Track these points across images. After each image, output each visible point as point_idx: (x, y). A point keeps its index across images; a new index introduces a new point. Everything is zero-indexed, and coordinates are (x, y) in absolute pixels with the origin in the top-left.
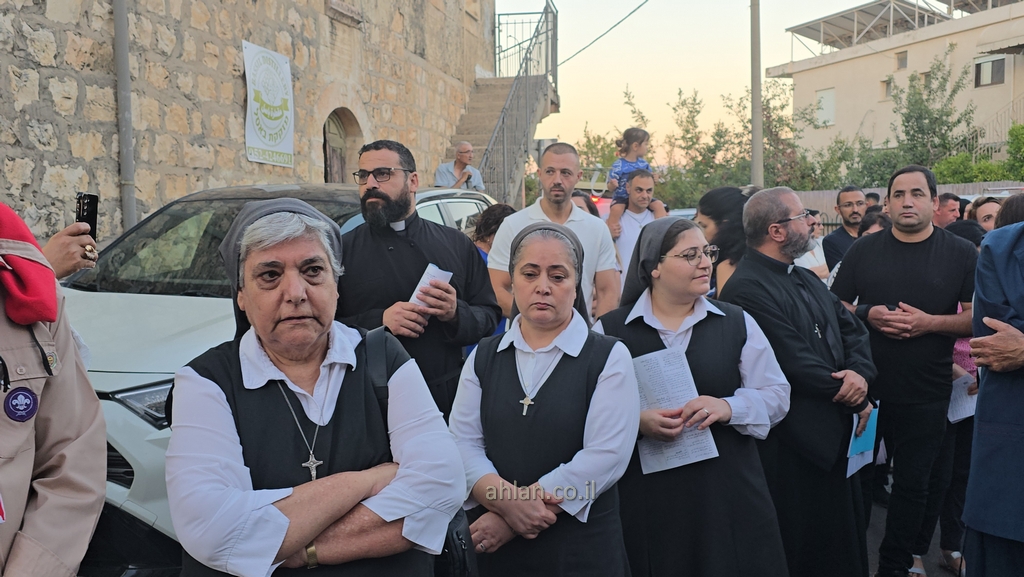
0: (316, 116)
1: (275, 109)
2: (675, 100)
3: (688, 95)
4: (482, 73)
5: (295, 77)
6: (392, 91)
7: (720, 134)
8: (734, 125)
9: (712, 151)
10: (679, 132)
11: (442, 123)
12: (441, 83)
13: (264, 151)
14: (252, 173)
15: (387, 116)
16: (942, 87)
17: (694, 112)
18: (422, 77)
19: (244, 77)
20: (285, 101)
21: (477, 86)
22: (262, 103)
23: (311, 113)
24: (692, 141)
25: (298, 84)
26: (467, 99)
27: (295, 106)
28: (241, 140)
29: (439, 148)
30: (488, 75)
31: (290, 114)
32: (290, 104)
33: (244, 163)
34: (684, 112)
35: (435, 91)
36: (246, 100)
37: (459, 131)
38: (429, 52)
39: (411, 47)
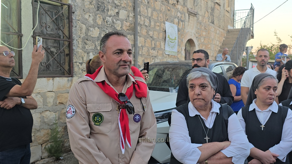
0: (183, 41)
1: (173, 39)
4: (230, 27)
5: (179, 31)
6: (204, 33)
11: (218, 42)
12: (218, 31)
13: (170, 51)
14: (166, 57)
15: (202, 41)
18: (213, 29)
19: (165, 31)
20: (176, 37)
21: (229, 31)
22: (170, 38)
23: (182, 41)
25: (179, 33)
26: (225, 35)
27: (178, 39)
28: (164, 48)
29: (217, 49)
30: (232, 28)
31: (177, 41)
32: (177, 38)
33: (164, 54)
35: (216, 33)
36: (166, 38)
37: (223, 44)
38: (215, 22)
39: (210, 21)
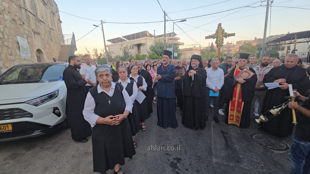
0: (34, 50)
1: (26, 49)
2: (93, 49)
3: (95, 49)
4: (62, 44)
5: (29, 43)
6: (47, 46)
7: (101, 54)
8: (103, 53)
9: (100, 56)
10: (95, 54)
11: (57, 52)
12: (56, 45)
13: (25, 57)
14: (23, 61)
15: (47, 50)
16: (127, 49)
17: (96, 51)
18: (52, 44)
19: (18, 43)
20: (28, 47)
21: (62, 46)
22: (23, 48)
23: (33, 50)
24: (97, 55)
25: (29, 44)
26: (60, 48)
27: (30, 48)
28: (19, 55)
30: (63, 44)
32: (29, 48)
33: (21, 59)
34: (95, 51)
35: (55, 46)
36: (19, 47)
37: (60, 53)
38: (53, 40)
39: (50, 39)
